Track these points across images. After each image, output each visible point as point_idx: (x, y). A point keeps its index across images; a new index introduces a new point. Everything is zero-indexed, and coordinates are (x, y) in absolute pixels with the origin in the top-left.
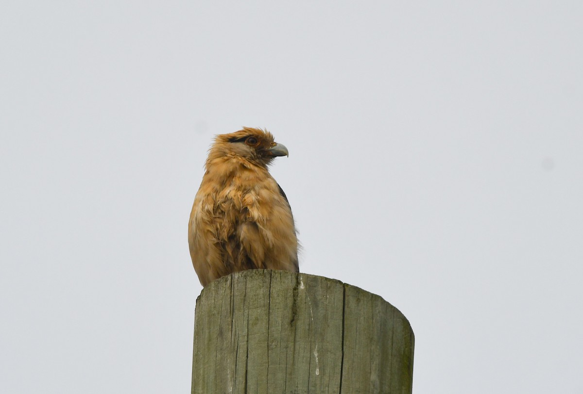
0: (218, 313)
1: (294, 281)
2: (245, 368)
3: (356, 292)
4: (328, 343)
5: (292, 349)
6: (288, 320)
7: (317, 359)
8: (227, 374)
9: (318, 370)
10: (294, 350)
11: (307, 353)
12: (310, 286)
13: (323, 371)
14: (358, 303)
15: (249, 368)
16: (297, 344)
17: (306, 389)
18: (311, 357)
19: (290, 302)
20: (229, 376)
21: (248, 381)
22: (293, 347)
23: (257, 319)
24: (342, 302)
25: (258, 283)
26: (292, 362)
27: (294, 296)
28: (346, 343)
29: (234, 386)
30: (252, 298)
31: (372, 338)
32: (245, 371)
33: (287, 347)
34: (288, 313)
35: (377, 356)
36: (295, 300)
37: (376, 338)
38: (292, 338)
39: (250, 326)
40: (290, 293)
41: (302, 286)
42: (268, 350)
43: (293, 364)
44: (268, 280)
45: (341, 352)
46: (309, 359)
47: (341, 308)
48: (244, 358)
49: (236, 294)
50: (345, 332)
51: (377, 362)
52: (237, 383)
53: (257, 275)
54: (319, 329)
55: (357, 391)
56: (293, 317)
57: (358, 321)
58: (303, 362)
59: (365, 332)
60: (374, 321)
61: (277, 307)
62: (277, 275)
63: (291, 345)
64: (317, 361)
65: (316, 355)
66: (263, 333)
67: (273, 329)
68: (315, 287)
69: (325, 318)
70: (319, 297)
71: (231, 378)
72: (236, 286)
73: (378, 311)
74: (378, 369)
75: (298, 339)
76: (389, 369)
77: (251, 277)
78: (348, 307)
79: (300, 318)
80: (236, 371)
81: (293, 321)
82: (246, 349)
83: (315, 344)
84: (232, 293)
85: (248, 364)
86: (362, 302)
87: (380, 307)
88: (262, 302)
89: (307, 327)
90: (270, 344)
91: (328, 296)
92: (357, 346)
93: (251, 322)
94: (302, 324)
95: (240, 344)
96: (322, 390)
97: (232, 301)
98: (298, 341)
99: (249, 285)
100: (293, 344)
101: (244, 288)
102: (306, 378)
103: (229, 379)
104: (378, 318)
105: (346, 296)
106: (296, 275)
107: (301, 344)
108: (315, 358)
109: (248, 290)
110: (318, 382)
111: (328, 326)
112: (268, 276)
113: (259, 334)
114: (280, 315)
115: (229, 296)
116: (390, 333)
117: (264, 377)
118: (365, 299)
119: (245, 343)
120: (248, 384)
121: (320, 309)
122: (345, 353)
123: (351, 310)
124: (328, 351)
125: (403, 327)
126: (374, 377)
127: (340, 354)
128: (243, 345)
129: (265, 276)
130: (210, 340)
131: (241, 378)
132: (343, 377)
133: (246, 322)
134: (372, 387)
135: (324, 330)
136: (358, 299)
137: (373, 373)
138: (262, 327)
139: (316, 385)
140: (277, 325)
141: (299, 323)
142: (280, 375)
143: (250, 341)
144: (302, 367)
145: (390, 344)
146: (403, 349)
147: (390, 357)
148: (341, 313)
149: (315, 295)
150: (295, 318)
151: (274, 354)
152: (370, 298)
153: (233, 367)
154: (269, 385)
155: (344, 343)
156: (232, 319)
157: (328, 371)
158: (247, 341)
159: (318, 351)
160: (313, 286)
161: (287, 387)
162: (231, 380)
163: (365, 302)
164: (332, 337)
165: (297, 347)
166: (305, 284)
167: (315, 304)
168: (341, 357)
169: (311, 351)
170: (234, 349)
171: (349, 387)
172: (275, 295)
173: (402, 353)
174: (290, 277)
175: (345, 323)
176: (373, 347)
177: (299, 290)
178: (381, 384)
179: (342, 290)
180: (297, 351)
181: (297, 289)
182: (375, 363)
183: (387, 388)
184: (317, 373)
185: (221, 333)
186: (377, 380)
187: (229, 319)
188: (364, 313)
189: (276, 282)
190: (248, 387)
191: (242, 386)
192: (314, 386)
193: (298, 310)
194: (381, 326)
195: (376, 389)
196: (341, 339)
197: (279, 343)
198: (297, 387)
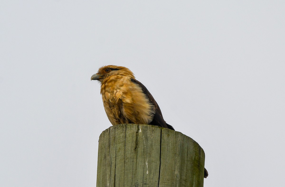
0: (104, 147)
1: (137, 128)
2: (114, 173)
3: (167, 131)
4: (152, 157)
5: (135, 162)
6: (134, 148)
7: (147, 166)
8: (107, 177)
9: (148, 171)
10: (136, 163)
11: (142, 163)
12: (144, 130)
13: (150, 172)
14: (168, 137)
15: (116, 173)
16: (138, 159)
17: (142, 181)
18: (145, 165)
19: (135, 139)
20: (108, 178)
21: (116, 180)
22: (136, 161)
23: (120, 149)
24: (160, 137)
25: (120, 131)
26: (135, 169)
27: (136, 136)
28: (162, 157)
29: (110, 182)
30: (118, 139)
31: (176, 153)
32: (114, 175)
33: (133, 162)
34: (134, 145)
35: (178, 162)
36: (137, 138)
37: (178, 153)
38: (135, 157)
39: (117, 153)
40: (135, 135)
41: (140, 131)
42: (125, 164)
43: (136, 169)
44: (124, 129)
45: (159, 161)
46: (144, 166)
47: (160, 140)
48: (114, 168)
49: (111, 137)
50: (162, 152)
51: (178, 164)
52: (111, 181)
53: (120, 127)
54: (149, 151)
55: (168, 180)
56: (136, 146)
57: (168, 145)
58: (141, 168)
59: (172, 151)
60: (177, 145)
61: (129, 142)
62: (129, 126)
63: (135, 160)
64: (147, 167)
65: (147, 164)
66: (122, 155)
67: (127, 153)
68: (146, 130)
69: (152, 145)
70: (149, 136)
71: (109, 179)
72: (111, 133)
73: (179, 139)
74: (179, 168)
75: (138, 157)
76: (185, 167)
77: (118, 128)
78: (163, 139)
79: (139, 146)
80: (110, 175)
81: (136, 148)
82: (115, 164)
83: (147, 159)
84: (110, 137)
85: (116, 171)
86: (170, 136)
87: (180, 138)
88: (122, 141)
89: (143, 151)
90: (125, 160)
91: (153, 135)
92: (168, 158)
93: (117, 151)
94: (140, 150)
95: (112, 162)
96: (150, 181)
97: (109, 141)
98: (138, 158)
99: (116, 133)
100: (136, 159)
101: (114, 134)
102: (142, 176)
103: (108, 179)
104: (179, 143)
105: (162, 134)
106: (138, 125)
107: (140, 159)
108: (146, 166)
109: (116, 135)
110: (148, 177)
111: (153, 149)
112: (125, 127)
113: (121, 156)
114: (130, 146)
115: (108, 139)
116: (186, 150)
117: (122, 177)
118: (172, 134)
119: (115, 161)
120: (116, 181)
121: (149, 141)
122: (161, 162)
123: (165, 141)
124: (153, 162)
125: (193, 146)
126: (177, 172)
127: (159, 162)
128: (113, 162)
129: (123, 127)
130: (101, 161)
131: (113, 179)
132: (160, 174)
133: (115, 151)
134: (175, 177)
135: (151, 151)
136: (168, 134)
137: (176, 170)
138: (121, 153)
139: (147, 179)
140: (129, 151)
141: (139, 149)
142: (130, 176)
143: (116, 160)
144: (140, 171)
145: (186, 155)
146: (194, 157)
147: (186, 162)
148: (159, 142)
149: (146, 135)
150: (137, 147)
151: (127, 165)
152: (174, 134)
153: (110, 173)
154: (125, 181)
155: (161, 157)
156: (110, 149)
157: (153, 171)
158: (115, 160)
159: (148, 162)
160: (145, 130)
161: (133, 181)
162: (109, 180)
163: (172, 136)
164: (155, 154)
165: (138, 161)
166: (142, 129)
167: (147, 138)
168: (159, 164)
169: (144, 163)
170: (110, 164)
171: (164, 178)
172: (128, 136)
173: (193, 159)
174: (135, 127)
175: (162, 147)
176: (176, 158)
177: (139, 133)
178: (181, 175)
179: (160, 131)
180: (138, 163)
181: (138, 132)
182: (177, 165)
183: (184, 177)
184: (147, 173)
185: (105, 157)
186: (179, 173)
187: (108, 150)
188: (171, 141)
189: (128, 130)
190: (116, 182)
191: (113, 182)
192: (146, 180)
193: (138, 143)
194: (180, 147)
195: (178, 178)
196: (159, 155)
197: (129, 160)
198: (138, 180)
